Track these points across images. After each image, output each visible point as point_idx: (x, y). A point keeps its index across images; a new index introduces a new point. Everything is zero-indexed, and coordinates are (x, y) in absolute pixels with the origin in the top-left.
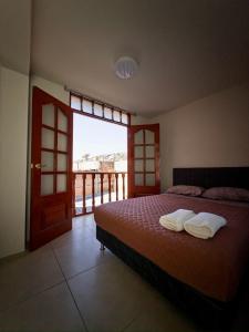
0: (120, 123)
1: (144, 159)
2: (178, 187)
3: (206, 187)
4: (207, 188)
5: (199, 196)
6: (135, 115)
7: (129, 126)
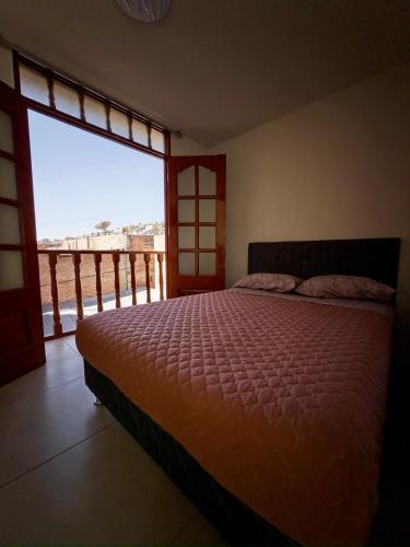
0: (148, 150)
1: (197, 224)
2: (256, 276)
3: (303, 276)
4: (306, 278)
5: (292, 292)
6: (179, 134)
7: (167, 157)
